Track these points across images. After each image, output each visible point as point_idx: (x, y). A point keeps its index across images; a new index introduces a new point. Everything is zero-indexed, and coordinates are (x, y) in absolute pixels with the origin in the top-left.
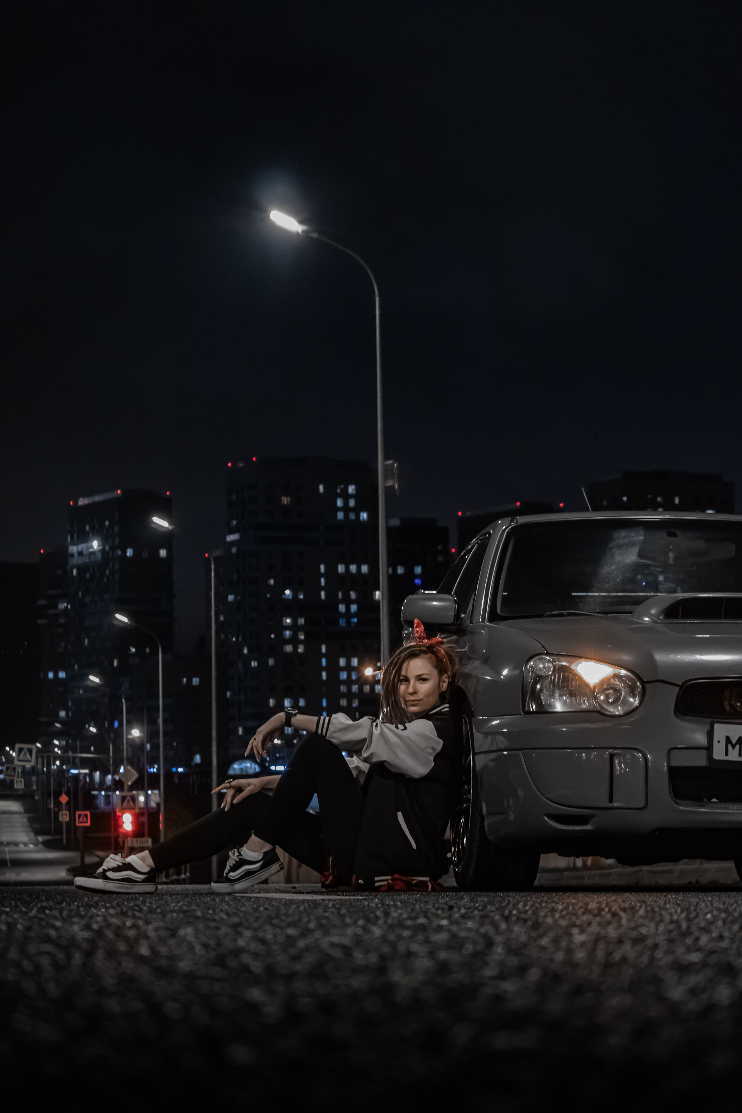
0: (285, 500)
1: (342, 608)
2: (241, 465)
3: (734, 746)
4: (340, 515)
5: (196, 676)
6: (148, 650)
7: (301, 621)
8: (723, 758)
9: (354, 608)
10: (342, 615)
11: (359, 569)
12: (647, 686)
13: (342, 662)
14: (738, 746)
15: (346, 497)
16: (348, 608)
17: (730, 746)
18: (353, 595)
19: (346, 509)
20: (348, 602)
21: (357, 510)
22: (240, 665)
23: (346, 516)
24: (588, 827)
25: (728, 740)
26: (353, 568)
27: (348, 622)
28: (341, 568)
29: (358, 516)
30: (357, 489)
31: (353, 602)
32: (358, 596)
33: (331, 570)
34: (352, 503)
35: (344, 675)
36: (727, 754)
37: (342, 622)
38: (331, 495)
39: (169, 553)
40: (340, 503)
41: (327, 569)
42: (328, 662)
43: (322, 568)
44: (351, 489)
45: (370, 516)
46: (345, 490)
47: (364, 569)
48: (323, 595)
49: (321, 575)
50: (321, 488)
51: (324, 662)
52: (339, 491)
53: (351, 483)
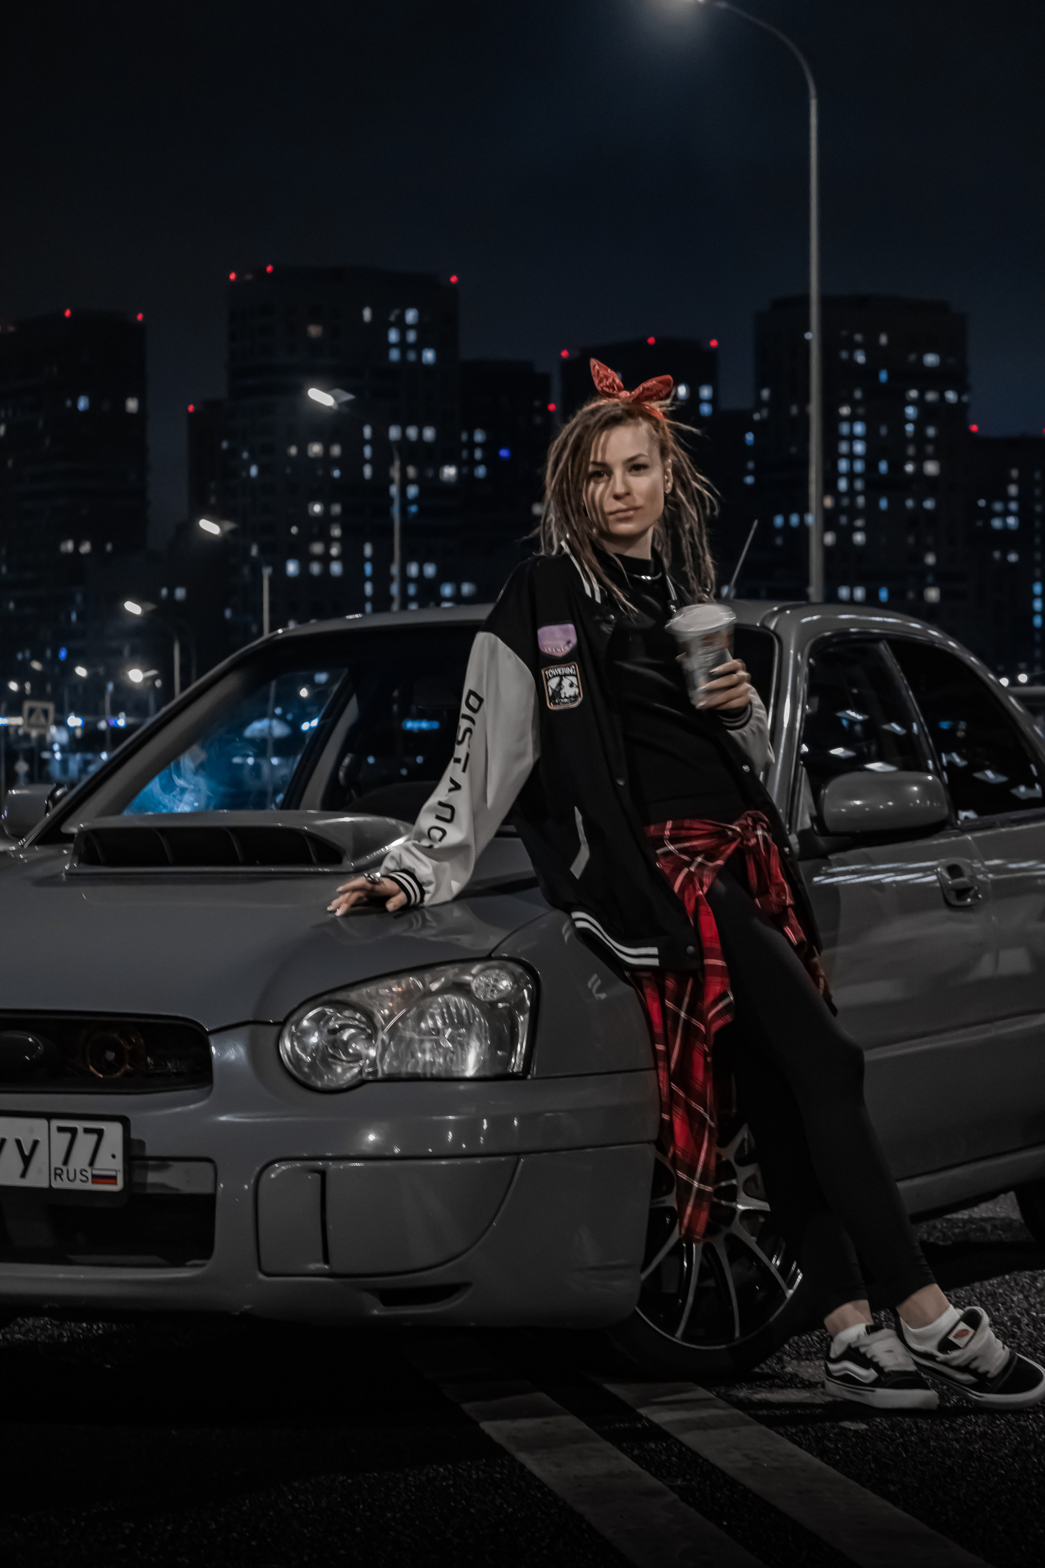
0: (314, 331)
1: (395, 490)
2: (249, 277)
4: (394, 355)
5: (181, 585)
6: (109, 547)
7: (336, 509)
9: (412, 491)
10: (394, 501)
11: (420, 434)
13: (394, 570)
15: (403, 328)
16: (403, 491)
18: (411, 473)
19: (403, 345)
20: (404, 482)
21: (419, 347)
22: (245, 571)
23: (403, 354)
26: (412, 432)
27: (404, 511)
28: (394, 433)
29: (420, 356)
30: (421, 316)
31: (411, 482)
32: (418, 475)
33: (380, 434)
34: (412, 336)
35: (395, 589)
37: (395, 511)
38: (381, 325)
39: (141, 404)
40: (393, 336)
41: (374, 432)
42: (374, 569)
43: (367, 432)
44: (411, 316)
45: (438, 356)
46: (402, 317)
47: (429, 434)
48: (368, 471)
49: (365, 442)
50: (367, 314)
51: (368, 569)
52: (392, 318)
53: (411, 306)
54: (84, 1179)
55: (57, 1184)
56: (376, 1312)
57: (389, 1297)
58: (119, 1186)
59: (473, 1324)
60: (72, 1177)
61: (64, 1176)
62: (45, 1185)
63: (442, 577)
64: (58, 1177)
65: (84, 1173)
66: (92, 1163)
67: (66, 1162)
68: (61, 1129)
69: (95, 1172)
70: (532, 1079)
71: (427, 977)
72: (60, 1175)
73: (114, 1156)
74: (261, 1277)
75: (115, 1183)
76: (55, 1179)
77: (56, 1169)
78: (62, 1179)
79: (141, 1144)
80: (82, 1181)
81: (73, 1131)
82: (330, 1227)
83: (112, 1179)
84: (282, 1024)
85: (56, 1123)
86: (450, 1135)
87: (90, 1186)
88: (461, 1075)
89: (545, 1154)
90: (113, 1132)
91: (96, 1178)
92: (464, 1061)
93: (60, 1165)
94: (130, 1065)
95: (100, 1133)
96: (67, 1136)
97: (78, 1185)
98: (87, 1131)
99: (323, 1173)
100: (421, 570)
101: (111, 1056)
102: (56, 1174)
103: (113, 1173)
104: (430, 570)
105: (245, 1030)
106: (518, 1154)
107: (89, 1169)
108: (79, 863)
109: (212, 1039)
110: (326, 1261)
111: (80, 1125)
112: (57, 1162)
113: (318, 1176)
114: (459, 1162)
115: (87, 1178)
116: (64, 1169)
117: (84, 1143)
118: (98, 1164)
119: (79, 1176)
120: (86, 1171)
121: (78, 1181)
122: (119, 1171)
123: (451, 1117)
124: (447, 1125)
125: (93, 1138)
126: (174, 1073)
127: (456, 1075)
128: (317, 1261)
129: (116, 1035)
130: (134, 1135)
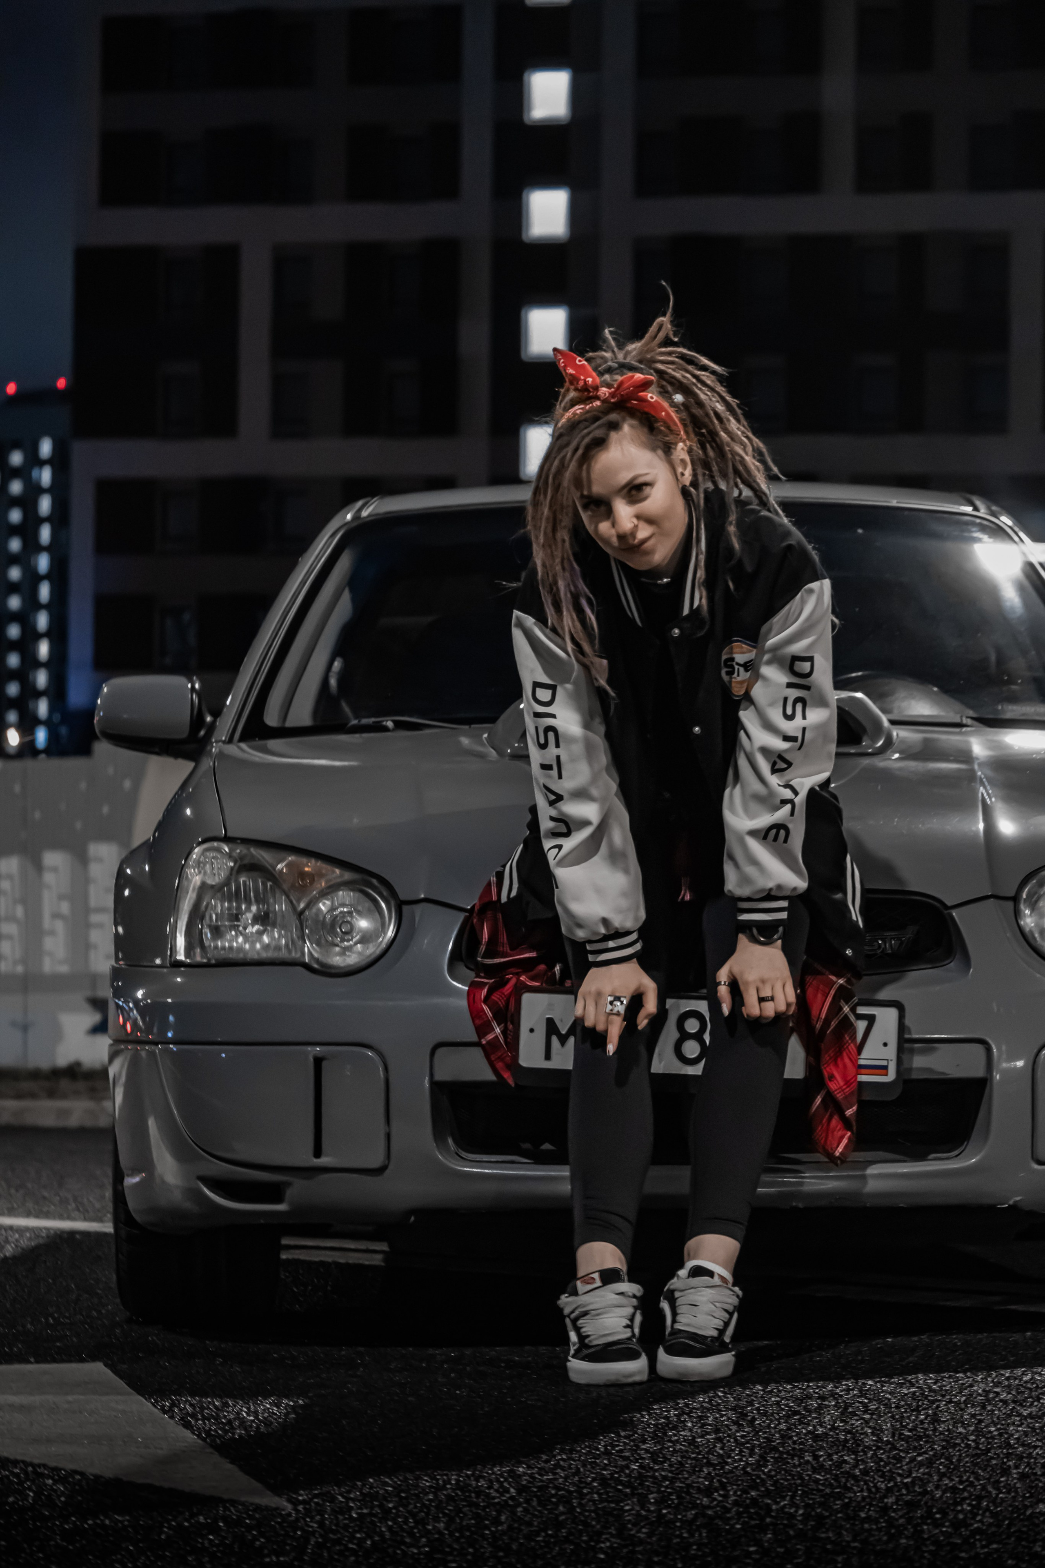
3: (563, 1040)
8: (540, 1063)
12: (405, 908)
14: (572, 1040)
17: (555, 1040)
24: (281, 1207)
25: (551, 1027)
36: (548, 1057)
58: (889, 1076)
69: (863, 1062)
73: (888, 1045)
74: (1034, 1165)
75: (887, 1074)
83: (884, 1069)
84: (1014, 899)
91: (864, 1069)
95: (871, 1019)
103: (886, 1063)
105: (988, 903)
109: (954, 914)
118: (866, 1054)
122: (891, 1059)
125: (865, 1025)
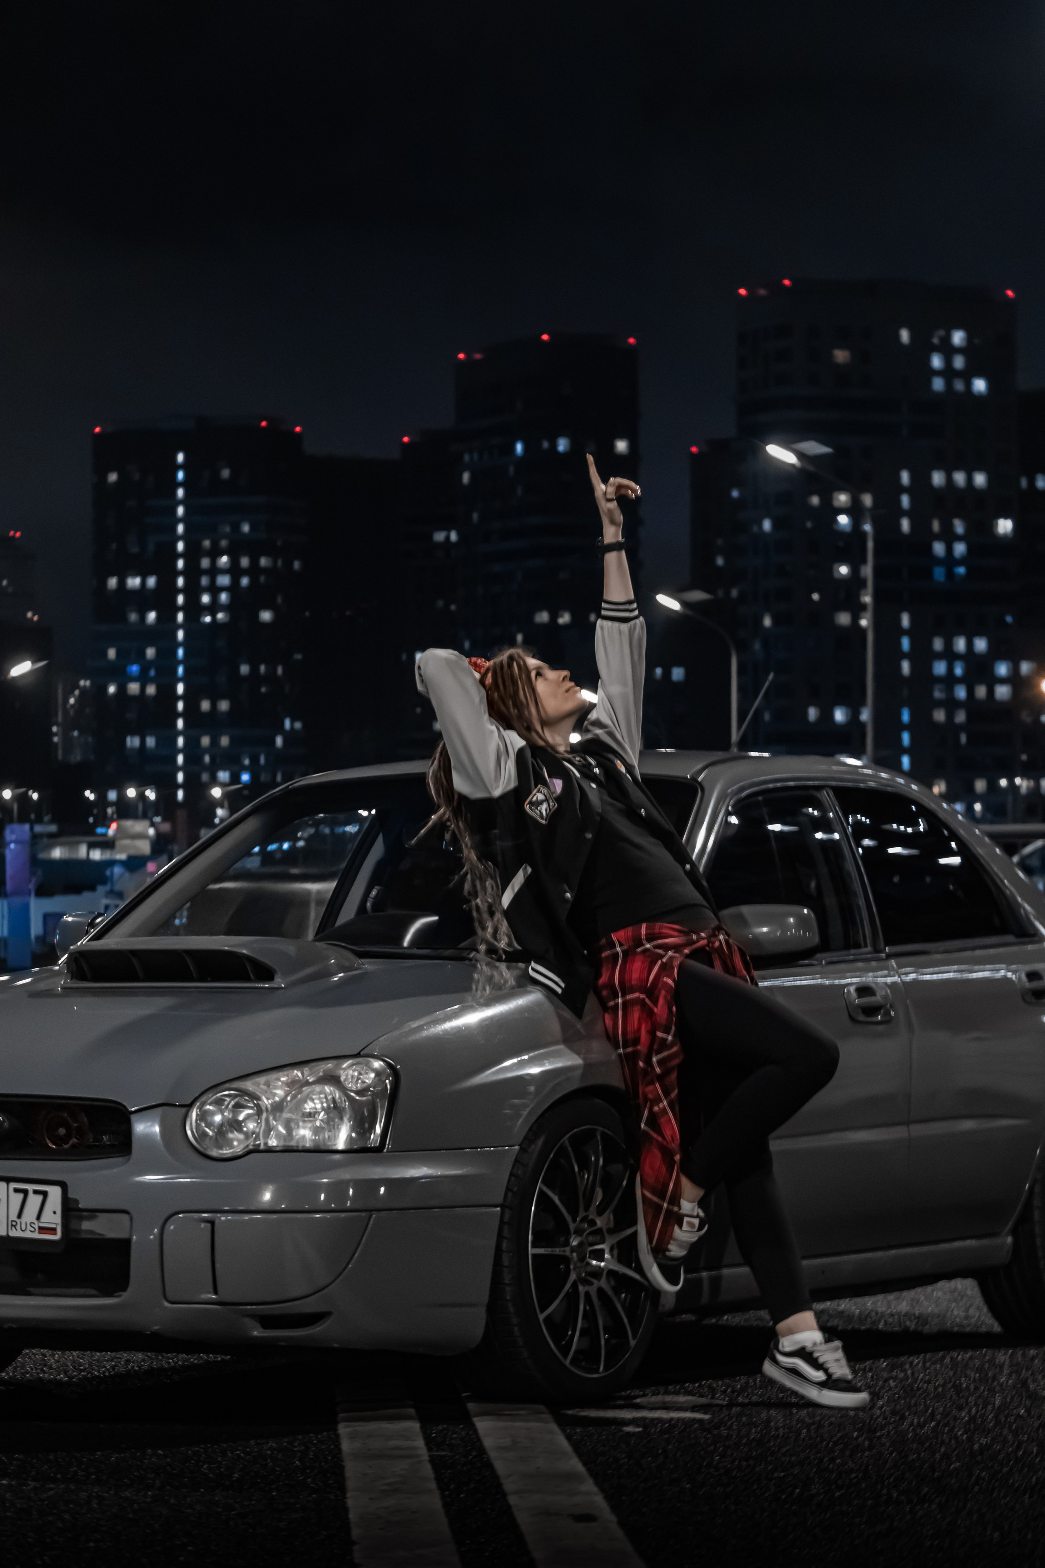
0: (841, 356)
1: (939, 548)
2: (762, 292)
4: (938, 384)
5: (678, 665)
7: (867, 571)
9: (960, 549)
10: (938, 561)
11: (970, 479)
13: (938, 644)
15: (948, 351)
16: (949, 550)
18: (959, 527)
19: (948, 373)
20: (949, 538)
21: (967, 376)
22: (757, 646)
23: (949, 384)
26: (960, 478)
27: (950, 574)
28: (938, 478)
29: (969, 385)
30: (969, 339)
31: (959, 538)
32: (968, 530)
33: (921, 480)
34: (959, 362)
35: (940, 668)
37: (939, 573)
38: (922, 349)
39: (632, 446)
40: (937, 362)
41: (912, 478)
42: (912, 644)
43: (905, 477)
44: (958, 337)
45: (990, 385)
46: (947, 339)
47: (980, 479)
48: (905, 525)
49: (903, 490)
50: (905, 335)
51: (906, 643)
52: (936, 341)
53: (958, 327)
54: (33, 1230)
55: (13, 1233)
56: (255, 1333)
57: (267, 1321)
58: (58, 1236)
59: (336, 1345)
60: (23, 1228)
61: (18, 1227)
62: (4, 1233)
63: (996, 653)
64: (13, 1228)
65: (33, 1225)
66: (38, 1217)
67: (20, 1216)
68: (17, 1191)
69: (42, 1225)
70: (387, 1151)
71: (306, 1070)
72: (15, 1226)
73: (55, 1213)
74: (166, 1304)
75: (55, 1234)
76: (12, 1229)
77: (12, 1221)
78: (16, 1230)
79: (77, 1202)
80: (31, 1231)
81: (25, 1192)
82: (217, 1265)
83: (53, 1231)
84: (190, 1106)
85: (13, 1185)
86: (323, 1196)
87: (37, 1236)
88: (335, 1148)
89: (395, 1212)
90: (55, 1193)
91: (42, 1230)
92: (336, 1137)
93: (15, 1219)
94: (77, 1138)
95: (45, 1194)
96: (21, 1196)
97: (28, 1235)
98: (36, 1192)
99: (212, 1223)
100: (970, 645)
101: (62, 1131)
102: (12, 1225)
103: (54, 1226)
104: (981, 645)
105: (159, 1110)
106: (371, 1211)
107: (36, 1222)
108: (71, 979)
109: (133, 1118)
110: (216, 1293)
111: (30, 1187)
112: (13, 1216)
113: (209, 1225)
114: (328, 1216)
115: (35, 1229)
116: (18, 1221)
117: (34, 1201)
118: (44, 1218)
119: (29, 1228)
120: (34, 1224)
121: (28, 1231)
122: (58, 1224)
123: (325, 1180)
124: (319, 1187)
125: (40, 1198)
126: (109, 1145)
127: (330, 1148)
128: (209, 1293)
129: (66, 1115)
130: (71, 1195)
